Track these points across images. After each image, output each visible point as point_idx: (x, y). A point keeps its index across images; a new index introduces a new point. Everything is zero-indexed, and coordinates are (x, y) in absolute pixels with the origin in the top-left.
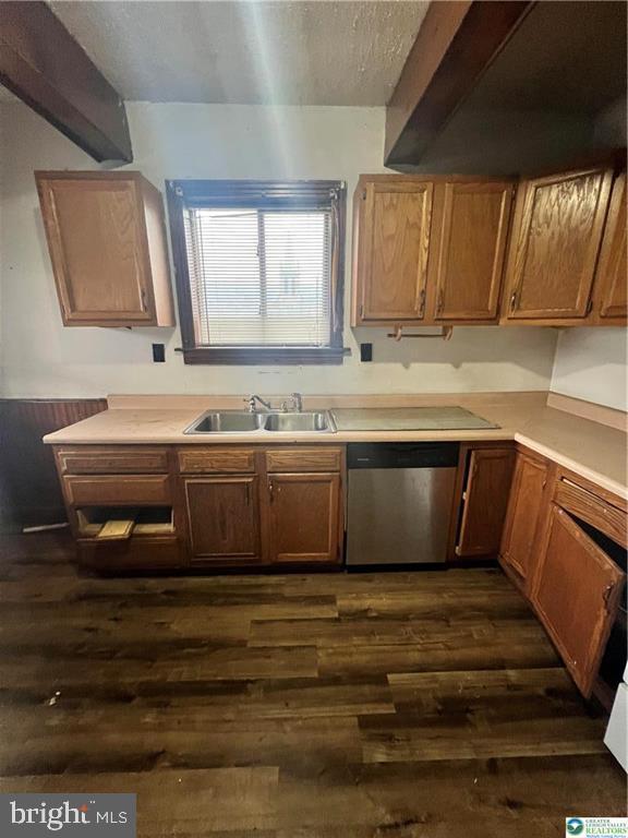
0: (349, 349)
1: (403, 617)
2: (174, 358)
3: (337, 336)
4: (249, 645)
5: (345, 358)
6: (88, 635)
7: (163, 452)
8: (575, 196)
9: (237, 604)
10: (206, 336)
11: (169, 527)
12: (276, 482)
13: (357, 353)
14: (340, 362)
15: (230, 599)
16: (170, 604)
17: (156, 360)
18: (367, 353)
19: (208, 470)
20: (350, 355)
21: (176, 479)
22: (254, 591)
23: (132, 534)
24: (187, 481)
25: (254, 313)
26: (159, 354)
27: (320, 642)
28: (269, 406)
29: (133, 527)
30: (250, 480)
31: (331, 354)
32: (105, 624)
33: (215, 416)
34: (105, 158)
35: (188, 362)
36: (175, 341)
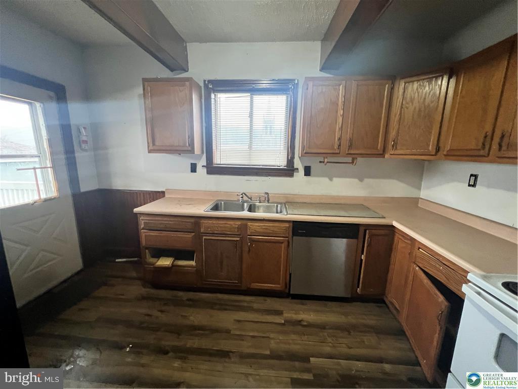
0: (298, 169)
1: (322, 327)
2: (201, 171)
3: (290, 162)
4: (232, 333)
5: (295, 173)
6: (147, 318)
7: (192, 220)
8: (427, 88)
9: (226, 310)
10: (221, 158)
11: (193, 263)
12: (252, 241)
13: (302, 171)
14: (291, 175)
15: (223, 307)
16: (190, 306)
17: (192, 171)
18: (308, 172)
19: (216, 232)
20: (298, 172)
21: (199, 236)
22: (237, 304)
23: (173, 265)
24: (204, 237)
25: (246, 147)
26: (194, 168)
27: (272, 335)
28: (251, 199)
29: (174, 261)
30: (238, 239)
31: (289, 171)
32: (156, 313)
33: (221, 203)
34: (175, 70)
35: (209, 172)
36: (203, 162)
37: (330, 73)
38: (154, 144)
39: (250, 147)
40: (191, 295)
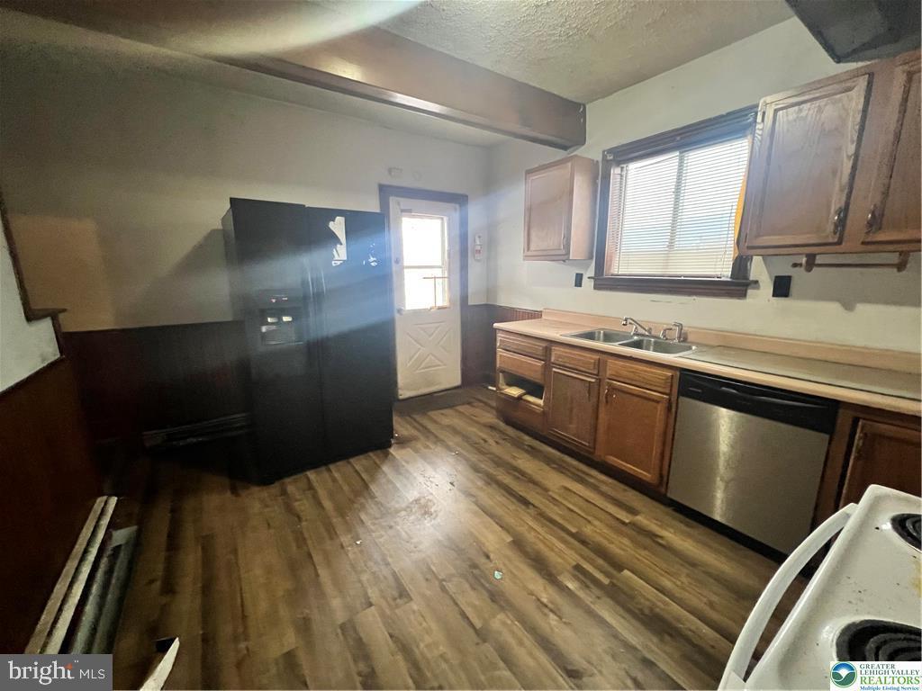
0: (756, 282)
2: (588, 284)
3: (741, 265)
4: (549, 493)
5: (750, 292)
6: (482, 442)
7: (544, 344)
9: (562, 473)
10: (621, 266)
11: (541, 402)
12: (613, 389)
13: (767, 287)
14: (743, 295)
15: (561, 469)
16: (527, 451)
17: (576, 286)
18: (782, 287)
19: (568, 365)
20: (758, 288)
21: (548, 366)
23: (520, 398)
24: (554, 369)
25: (663, 246)
26: (578, 282)
27: (597, 523)
28: (649, 331)
29: (525, 394)
30: (593, 380)
31: (738, 285)
32: (491, 441)
33: (600, 333)
34: (570, 147)
35: (596, 287)
36: (591, 272)
37: (862, 60)
38: (528, 249)
39: (671, 245)
40: (536, 444)
